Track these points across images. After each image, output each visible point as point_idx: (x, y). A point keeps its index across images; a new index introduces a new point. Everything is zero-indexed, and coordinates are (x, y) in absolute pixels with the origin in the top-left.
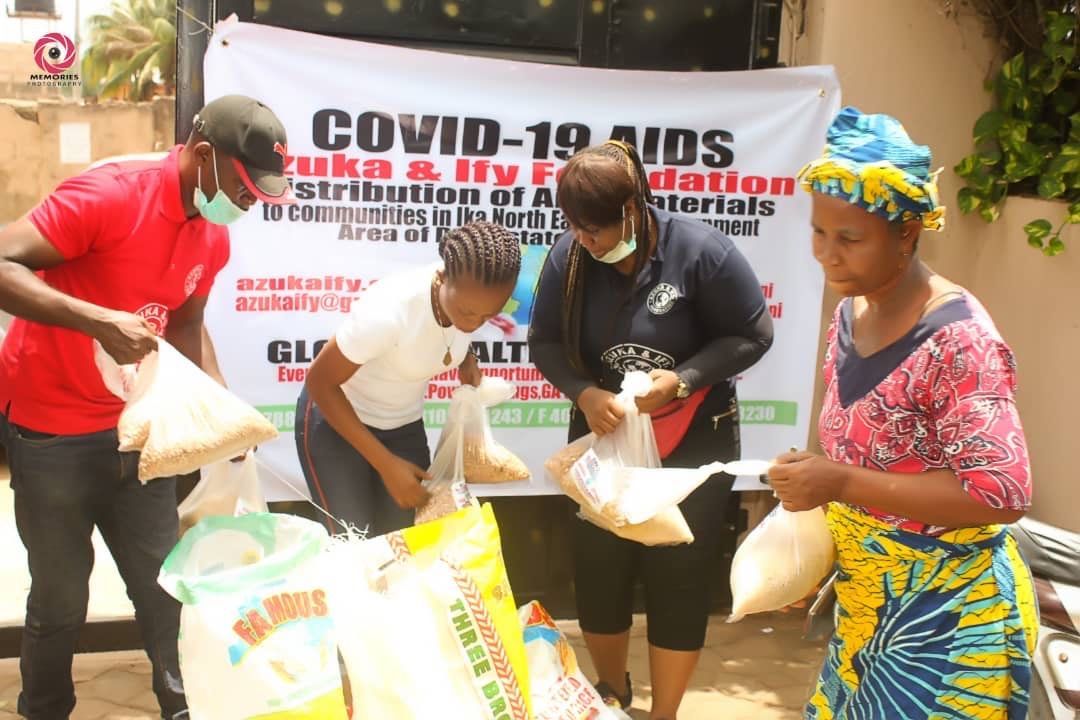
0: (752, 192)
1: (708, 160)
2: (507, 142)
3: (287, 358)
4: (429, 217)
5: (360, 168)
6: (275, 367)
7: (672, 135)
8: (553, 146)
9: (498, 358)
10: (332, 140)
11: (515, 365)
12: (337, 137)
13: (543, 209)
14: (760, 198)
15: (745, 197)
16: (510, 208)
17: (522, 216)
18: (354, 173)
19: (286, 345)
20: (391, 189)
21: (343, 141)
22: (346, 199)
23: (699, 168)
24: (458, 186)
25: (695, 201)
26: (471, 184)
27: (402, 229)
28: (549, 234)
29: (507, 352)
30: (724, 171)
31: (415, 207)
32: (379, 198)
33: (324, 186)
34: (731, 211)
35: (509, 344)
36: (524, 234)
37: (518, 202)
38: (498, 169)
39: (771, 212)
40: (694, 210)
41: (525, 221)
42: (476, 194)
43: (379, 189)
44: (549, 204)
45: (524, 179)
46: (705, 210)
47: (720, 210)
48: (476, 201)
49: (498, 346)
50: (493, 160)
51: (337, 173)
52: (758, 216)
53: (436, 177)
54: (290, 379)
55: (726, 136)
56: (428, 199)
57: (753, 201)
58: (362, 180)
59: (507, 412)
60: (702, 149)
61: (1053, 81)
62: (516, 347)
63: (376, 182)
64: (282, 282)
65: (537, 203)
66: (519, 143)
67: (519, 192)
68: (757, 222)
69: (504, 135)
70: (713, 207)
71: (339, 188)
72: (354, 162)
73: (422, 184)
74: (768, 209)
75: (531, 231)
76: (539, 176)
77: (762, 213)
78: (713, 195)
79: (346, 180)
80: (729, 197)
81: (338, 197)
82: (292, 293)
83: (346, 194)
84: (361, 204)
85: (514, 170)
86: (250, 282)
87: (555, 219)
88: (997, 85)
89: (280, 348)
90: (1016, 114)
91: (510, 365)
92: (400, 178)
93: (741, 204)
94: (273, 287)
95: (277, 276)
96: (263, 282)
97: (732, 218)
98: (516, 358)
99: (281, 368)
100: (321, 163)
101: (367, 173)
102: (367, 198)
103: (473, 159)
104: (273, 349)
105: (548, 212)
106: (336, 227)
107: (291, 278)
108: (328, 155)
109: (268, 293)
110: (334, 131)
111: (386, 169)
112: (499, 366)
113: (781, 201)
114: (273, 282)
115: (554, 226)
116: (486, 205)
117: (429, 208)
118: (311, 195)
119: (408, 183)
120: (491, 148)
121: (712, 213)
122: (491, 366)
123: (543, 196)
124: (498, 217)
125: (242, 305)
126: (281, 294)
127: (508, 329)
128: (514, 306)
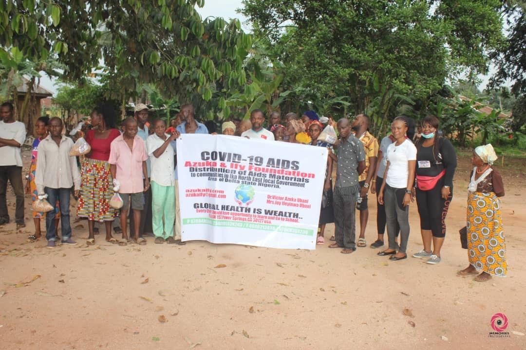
1: (292, 168)
2: (243, 160)
3: (198, 207)
4: (224, 175)
7: (284, 161)
8: (254, 162)
9: (237, 210)
13: (251, 176)
14: (305, 178)
15: (301, 178)
16: (243, 175)
17: (245, 177)
19: (198, 204)
20: (217, 169)
21: (208, 158)
23: (290, 170)
24: (231, 169)
25: (289, 178)
26: (234, 169)
27: (218, 178)
29: (240, 209)
30: (296, 171)
31: (221, 173)
33: (204, 168)
34: (297, 181)
35: (240, 207)
36: (246, 182)
37: (245, 174)
38: (240, 166)
39: (308, 182)
40: (288, 180)
41: (246, 179)
42: (235, 171)
44: (252, 175)
45: (247, 169)
46: (291, 180)
47: (295, 180)
48: (235, 173)
49: (237, 208)
50: (239, 164)
51: (207, 165)
52: (304, 183)
53: (226, 167)
54: (199, 212)
55: (297, 163)
56: (224, 172)
57: (303, 179)
60: (291, 165)
62: (242, 208)
63: (214, 167)
64: (196, 190)
65: (249, 174)
66: (246, 160)
67: (245, 172)
69: (242, 158)
70: (293, 179)
72: (210, 163)
73: (223, 168)
74: (307, 181)
76: (250, 169)
78: (293, 177)
79: (209, 167)
80: (297, 177)
81: (208, 170)
82: (199, 193)
85: (244, 167)
86: (189, 191)
91: (240, 212)
92: (218, 166)
93: (300, 179)
97: (297, 182)
98: (242, 211)
101: (213, 165)
102: (213, 171)
103: (235, 164)
104: (195, 205)
105: (252, 177)
106: (208, 177)
108: (205, 161)
109: (193, 193)
110: (206, 156)
111: (215, 164)
112: (238, 212)
113: (311, 179)
115: (253, 181)
116: (237, 174)
117: (224, 174)
119: (220, 168)
120: (239, 161)
121: (293, 181)
122: (236, 212)
123: (251, 173)
124: (240, 177)
125: (187, 195)
126: (196, 193)
127: (240, 203)
128: (242, 198)
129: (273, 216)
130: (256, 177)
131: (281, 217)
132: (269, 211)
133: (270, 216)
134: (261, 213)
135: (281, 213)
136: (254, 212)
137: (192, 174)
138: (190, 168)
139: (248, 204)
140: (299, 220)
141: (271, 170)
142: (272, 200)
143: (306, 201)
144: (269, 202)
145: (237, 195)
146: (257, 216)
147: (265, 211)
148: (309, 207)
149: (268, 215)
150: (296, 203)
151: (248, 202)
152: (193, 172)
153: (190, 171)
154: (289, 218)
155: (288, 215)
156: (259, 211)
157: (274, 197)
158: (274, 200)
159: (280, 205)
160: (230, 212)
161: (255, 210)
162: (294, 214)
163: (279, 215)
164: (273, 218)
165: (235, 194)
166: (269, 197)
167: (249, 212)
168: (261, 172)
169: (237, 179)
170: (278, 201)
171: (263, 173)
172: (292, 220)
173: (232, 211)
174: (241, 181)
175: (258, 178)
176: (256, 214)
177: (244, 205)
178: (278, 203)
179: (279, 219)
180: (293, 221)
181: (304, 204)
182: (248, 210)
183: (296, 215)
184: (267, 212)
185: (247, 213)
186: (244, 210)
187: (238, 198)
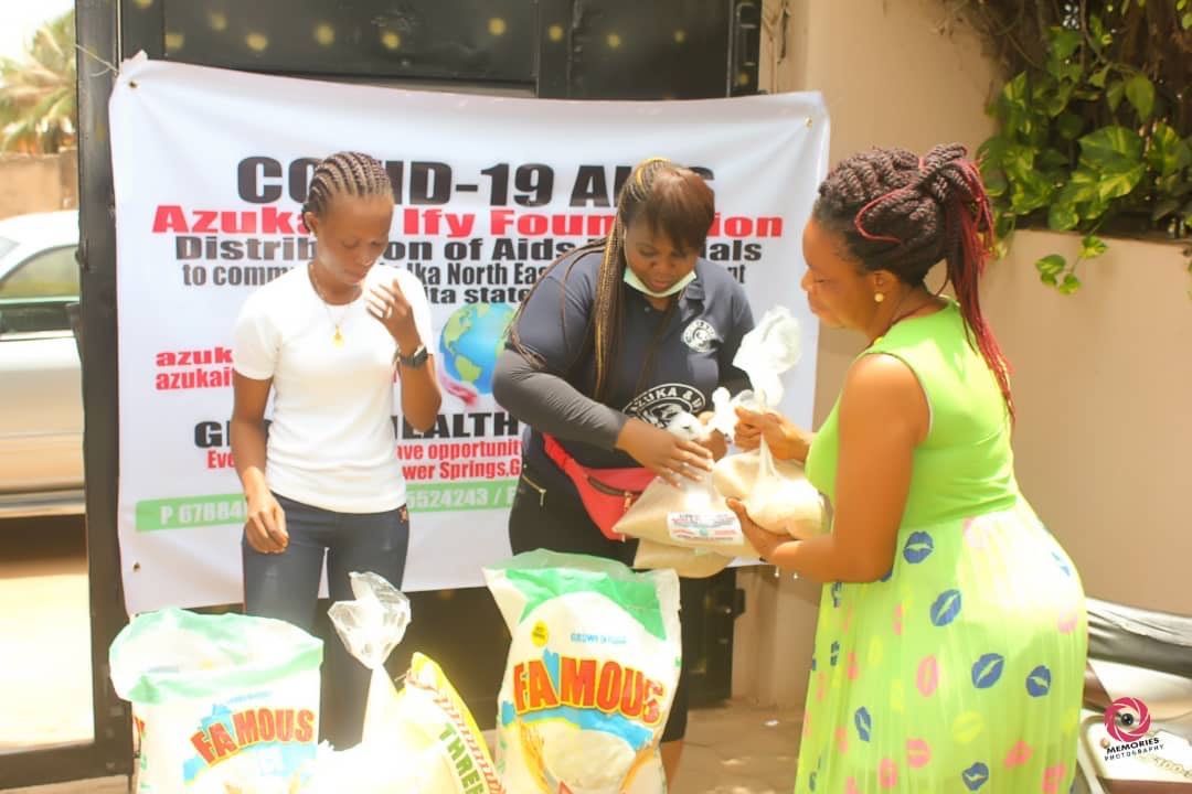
0: (735, 235)
2: (461, 188)
3: (217, 441)
5: (293, 222)
6: (205, 451)
8: (513, 191)
9: (459, 432)
10: (260, 192)
11: (478, 440)
12: (267, 188)
13: (504, 262)
14: (746, 241)
15: (729, 241)
16: (467, 262)
17: (480, 270)
18: (287, 229)
19: (216, 426)
21: (273, 193)
22: (278, 258)
24: (407, 240)
26: (421, 237)
28: (512, 291)
29: (469, 425)
33: (253, 244)
35: (471, 416)
36: (484, 291)
37: (476, 256)
38: (452, 219)
39: (758, 256)
41: (485, 276)
42: (428, 247)
44: (510, 256)
45: (482, 229)
48: (428, 255)
49: (459, 419)
50: (446, 209)
51: (268, 228)
52: (743, 261)
54: (222, 465)
57: (737, 244)
58: (296, 237)
59: (472, 493)
61: (1059, 103)
62: (480, 419)
64: (208, 354)
65: (497, 255)
66: (473, 188)
67: (476, 244)
68: (742, 268)
69: (457, 179)
71: (271, 247)
72: (286, 216)
74: (755, 253)
75: (491, 288)
76: (498, 225)
77: (747, 258)
79: (278, 237)
81: (269, 256)
82: (220, 367)
83: (279, 252)
85: (469, 220)
86: (172, 357)
87: (518, 273)
88: (999, 109)
89: (208, 430)
90: (1021, 139)
91: (473, 440)
93: (725, 248)
94: (197, 361)
95: (202, 349)
96: (186, 355)
98: (480, 431)
99: (211, 453)
100: (249, 219)
102: (303, 256)
103: (422, 209)
104: (200, 431)
105: (509, 265)
107: (218, 351)
108: (257, 208)
109: (192, 368)
110: (262, 182)
112: (461, 441)
113: (768, 244)
114: (197, 355)
115: (517, 281)
116: (439, 260)
118: (239, 255)
120: (443, 194)
122: (451, 441)
123: (504, 248)
124: (454, 274)
125: (163, 383)
126: (207, 368)
127: (467, 399)
128: (476, 372)
130: (529, 262)
137: (186, 268)
138: (180, 243)
141: (594, 221)
145: (450, 361)
152: (193, 263)
153: (180, 254)
160: (425, 443)
167: (514, 431)
168: (549, 234)
169: (444, 285)
171: (557, 240)
173: (437, 440)
174: (460, 289)
175: (538, 264)
177: (487, 403)
182: (510, 422)
185: (505, 438)
186: (489, 424)
187: (459, 377)
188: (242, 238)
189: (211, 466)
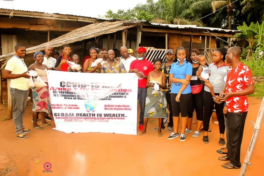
0: (124, 91)
2: (87, 86)
3: (57, 116)
4: (77, 96)
5: (67, 89)
6: (55, 117)
8: (94, 86)
9: (87, 116)
10: (63, 86)
12: (63, 85)
15: (124, 92)
18: (66, 90)
19: (57, 114)
20: (71, 92)
21: (64, 86)
22: (65, 94)
25: (116, 93)
27: (73, 98)
28: (94, 98)
29: (89, 115)
30: (120, 89)
31: (74, 95)
32: (69, 93)
34: (121, 94)
35: (89, 114)
39: (128, 94)
40: (116, 94)
43: (69, 92)
46: (118, 94)
47: (120, 94)
49: (87, 114)
51: (64, 90)
54: (57, 118)
57: (125, 93)
58: (67, 91)
63: (69, 91)
64: (56, 105)
66: (89, 86)
68: (126, 96)
70: (119, 94)
71: (64, 92)
72: (66, 88)
77: (126, 94)
78: (119, 92)
79: (65, 91)
80: (121, 92)
82: (58, 106)
83: (65, 93)
84: (67, 94)
85: (89, 89)
89: (56, 114)
91: (89, 117)
93: (123, 93)
96: (53, 105)
97: (122, 95)
98: (90, 116)
100: (61, 89)
101: (68, 90)
102: (68, 93)
107: (58, 104)
108: (62, 88)
110: (63, 84)
113: (129, 93)
116: (85, 94)
118: (60, 93)
119: (73, 91)
120: (85, 87)
121: (119, 95)
122: (86, 117)
126: (56, 107)
127: (88, 112)
128: (89, 108)
129: (109, 117)
131: (114, 117)
132: (106, 114)
133: (108, 117)
134: (102, 116)
135: (114, 115)
136: (98, 116)
137: (54, 94)
138: (53, 91)
139: (93, 111)
140: (125, 118)
142: (107, 107)
143: (128, 106)
144: (105, 109)
145: (86, 107)
146: (100, 118)
147: (104, 114)
148: (130, 109)
149: (106, 117)
150: (122, 107)
151: (93, 110)
154: (119, 117)
155: (118, 115)
156: (101, 115)
157: (109, 106)
158: (109, 108)
159: (113, 110)
160: (83, 117)
161: (98, 114)
162: (122, 114)
163: (113, 116)
164: (109, 118)
165: (85, 106)
166: (105, 106)
167: (95, 116)
169: (85, 97)
170: (111, 107)
172: (120, 118)
173: (84, 117)
176: (99, 117)
177: (91, 112)
178: (111, 109)
179: (113, 118)
180: (122, 119)
181: (127, 108)
182: (94, 115)
183: (123, 115)
184: (105, 115)
185: (93, 117)
186: (91, 115)
187: (87, 109)
188: (61, 91)
189: (56, 118)
